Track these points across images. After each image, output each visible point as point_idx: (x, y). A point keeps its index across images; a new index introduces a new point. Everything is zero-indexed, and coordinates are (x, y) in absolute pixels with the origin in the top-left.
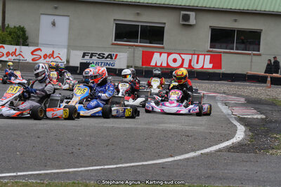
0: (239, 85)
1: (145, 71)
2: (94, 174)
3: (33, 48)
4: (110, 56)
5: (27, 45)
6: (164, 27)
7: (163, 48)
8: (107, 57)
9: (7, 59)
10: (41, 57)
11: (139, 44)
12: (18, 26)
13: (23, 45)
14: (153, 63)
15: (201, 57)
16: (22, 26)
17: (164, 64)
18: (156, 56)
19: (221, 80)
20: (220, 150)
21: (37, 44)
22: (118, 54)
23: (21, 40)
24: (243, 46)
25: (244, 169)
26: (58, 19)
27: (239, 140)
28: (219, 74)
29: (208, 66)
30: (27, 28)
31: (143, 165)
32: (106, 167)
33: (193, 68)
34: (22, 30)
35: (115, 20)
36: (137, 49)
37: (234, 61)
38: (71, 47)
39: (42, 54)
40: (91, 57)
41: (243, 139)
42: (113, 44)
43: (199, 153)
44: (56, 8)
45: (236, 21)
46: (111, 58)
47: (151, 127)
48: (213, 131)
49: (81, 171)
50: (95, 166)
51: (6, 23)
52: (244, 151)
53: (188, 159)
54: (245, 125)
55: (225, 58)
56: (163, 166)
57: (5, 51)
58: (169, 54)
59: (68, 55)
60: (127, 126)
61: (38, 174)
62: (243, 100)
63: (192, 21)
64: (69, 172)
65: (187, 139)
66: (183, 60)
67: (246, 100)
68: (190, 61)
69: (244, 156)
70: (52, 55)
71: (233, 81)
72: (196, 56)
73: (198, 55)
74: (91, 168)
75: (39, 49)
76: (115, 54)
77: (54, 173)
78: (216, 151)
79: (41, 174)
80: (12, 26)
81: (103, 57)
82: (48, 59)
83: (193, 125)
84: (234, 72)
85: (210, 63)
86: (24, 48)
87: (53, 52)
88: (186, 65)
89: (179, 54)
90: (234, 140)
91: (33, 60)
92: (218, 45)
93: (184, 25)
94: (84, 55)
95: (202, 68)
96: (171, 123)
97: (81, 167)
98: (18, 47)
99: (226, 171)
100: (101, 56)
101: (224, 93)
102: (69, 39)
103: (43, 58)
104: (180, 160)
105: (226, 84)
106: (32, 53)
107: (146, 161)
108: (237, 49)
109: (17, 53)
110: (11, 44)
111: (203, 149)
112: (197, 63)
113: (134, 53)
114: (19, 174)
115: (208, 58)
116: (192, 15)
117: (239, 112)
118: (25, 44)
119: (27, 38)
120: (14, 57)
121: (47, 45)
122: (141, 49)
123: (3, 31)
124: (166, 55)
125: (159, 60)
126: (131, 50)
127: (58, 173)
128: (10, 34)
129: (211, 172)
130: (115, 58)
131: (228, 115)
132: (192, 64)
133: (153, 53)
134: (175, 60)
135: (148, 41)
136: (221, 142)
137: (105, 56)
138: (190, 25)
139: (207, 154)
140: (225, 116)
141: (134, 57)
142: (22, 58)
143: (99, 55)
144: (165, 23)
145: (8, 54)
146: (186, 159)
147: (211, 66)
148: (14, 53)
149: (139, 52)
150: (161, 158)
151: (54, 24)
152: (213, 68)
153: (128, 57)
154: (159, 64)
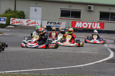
0: (112, 35)
2: (52, 71)
3: (27, 20)
4: (59, 23)
5: (25, 19)
6: (80, 12)
7: (80, 20)
8: (57, 24)
9: (16, 24)
10: (30, 24)
11: (70, 18)
12: (21, 11)
13: (23, 19)
14: (76, 26)
15: (96, 24)
16: (23, 11)
17: (81, 27)
18: (77, 23)
19: (104, 33)
20: (103, 62)
21: (29, 18)
22: (62, 22)
23: (22, 17)
24: (113, 19)
25: (113, 69)
26: (37, 8)
27: (111, 57)
28: (103, 30)
29: (99, 27)
30: (25, 12)
31: (72, 67)
32: (57, 68)
33: (93, 28)
34: (23, 12)
35: (60, 8)
36: (69, 20)
37: (109, 26)
38: (42, 19)
39: (31, 22)
40: (51, 24)
41: (113, 57)
42: (60, 18)
43: (95, 63)
44: (37, 4)
45: (110, 9)
46: (59, 24)
47: (75, 52)
48: (100, 54)
49: (47, 70)
50: (52, 68)
51: (16, 10)
52: (113, 62)
53: (90, 65)
54: (114, 52)
55: (106, 24)
56: (80, 68)
57: (16, 21)
58: (83, 23)
59: (41, 23)
60: (65, 52)
61: (29, 71)
62: (113, 41)
63: (92, 9)
64: (41, 70)
65: (90, 57)
66: (88, 25)
67: (114, 41)
68: (91, 25)
69: (113, 64)
70: (35, 23)
71: (109, 33)
72: (94, 23)
73: (95, 23)
74: (51, 69)
75: (30, 20)
76: (61, 22)
77: (36, 71)
78: (102, 62)
79: (30, 71)
80: (18, 11)
81: (56, 24)
82: (33, 24)
83: (92, 52)
84: (109, 30)
85: (100, 26)
86: (23, 20)
87: (35, 21)
88: (90, 27)
89: (87, 22)
90: (109, 58)
91: (27, 25)
92: (103, 19)
93: (89, 11)
94: (48, 23)
95: (96, 28)
96: (83, 50)
97: (47, 68)
98: (21, 19)
99: (106, 70)
100: (55, 23)
101: (105, 38)
102: (42, 16)
103: (31, 24)
104: (87, 66)
105: (106, 35)
106: (27, 22)
107: (73, 66)
108: (110, 21)
109: (21, 22)
110: (18, 18)
111: (97, 61)
112: (94, 26)
113: (68, 22)
114: (21, 71)
115: (99, 24)
116: (92, 6)
117: (111, 46)
118: (24, 18)
119: (25, 16)
120: (19, 24)
121: (33, 19)
122: (71, 20)
123: (15, 13)
124: (81, 23)
125: (78, 25)
126: (67, 21)
127: (37, 71)
128: (18, 14)
129: (100, 70)
130: (61, 24)
131: (107, 47)
132: (92, 26)
133: (76, 22)
134: (85, 25)
135: (74, 17)
136: (104, 58)
137: (57, 23)
138: (91, 11)
139: (98, 63)
140: (106, 48)
141: (68, 24)
142: (22, 24)
143: (54, 23)
144: (81, 10)
145: (17, 22)
146: (89, 65)
147: (100, 27)
148: (19, 22)
149: (70, 22)
150: (79, 65)
151: (36, 10)
152: (101, 28)
153: (66, 24)
154: (78, 27)
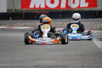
1: (25, 13)
14: (32, 6)
17: (43, 6)
29: (84, 4)
33: (70, 8)
66: (60, 1)
68: (67, 1)
85: (86, 2)
88: (63, 6)
95: (79, 7)
101: (100, 29)
112: (74, 2)
125: (37, 2)
132: (69, 4)
134: (52, 2)
147: (86, 5)
152: (89, 6)
153: (8, 1)
154: (37, 6)
